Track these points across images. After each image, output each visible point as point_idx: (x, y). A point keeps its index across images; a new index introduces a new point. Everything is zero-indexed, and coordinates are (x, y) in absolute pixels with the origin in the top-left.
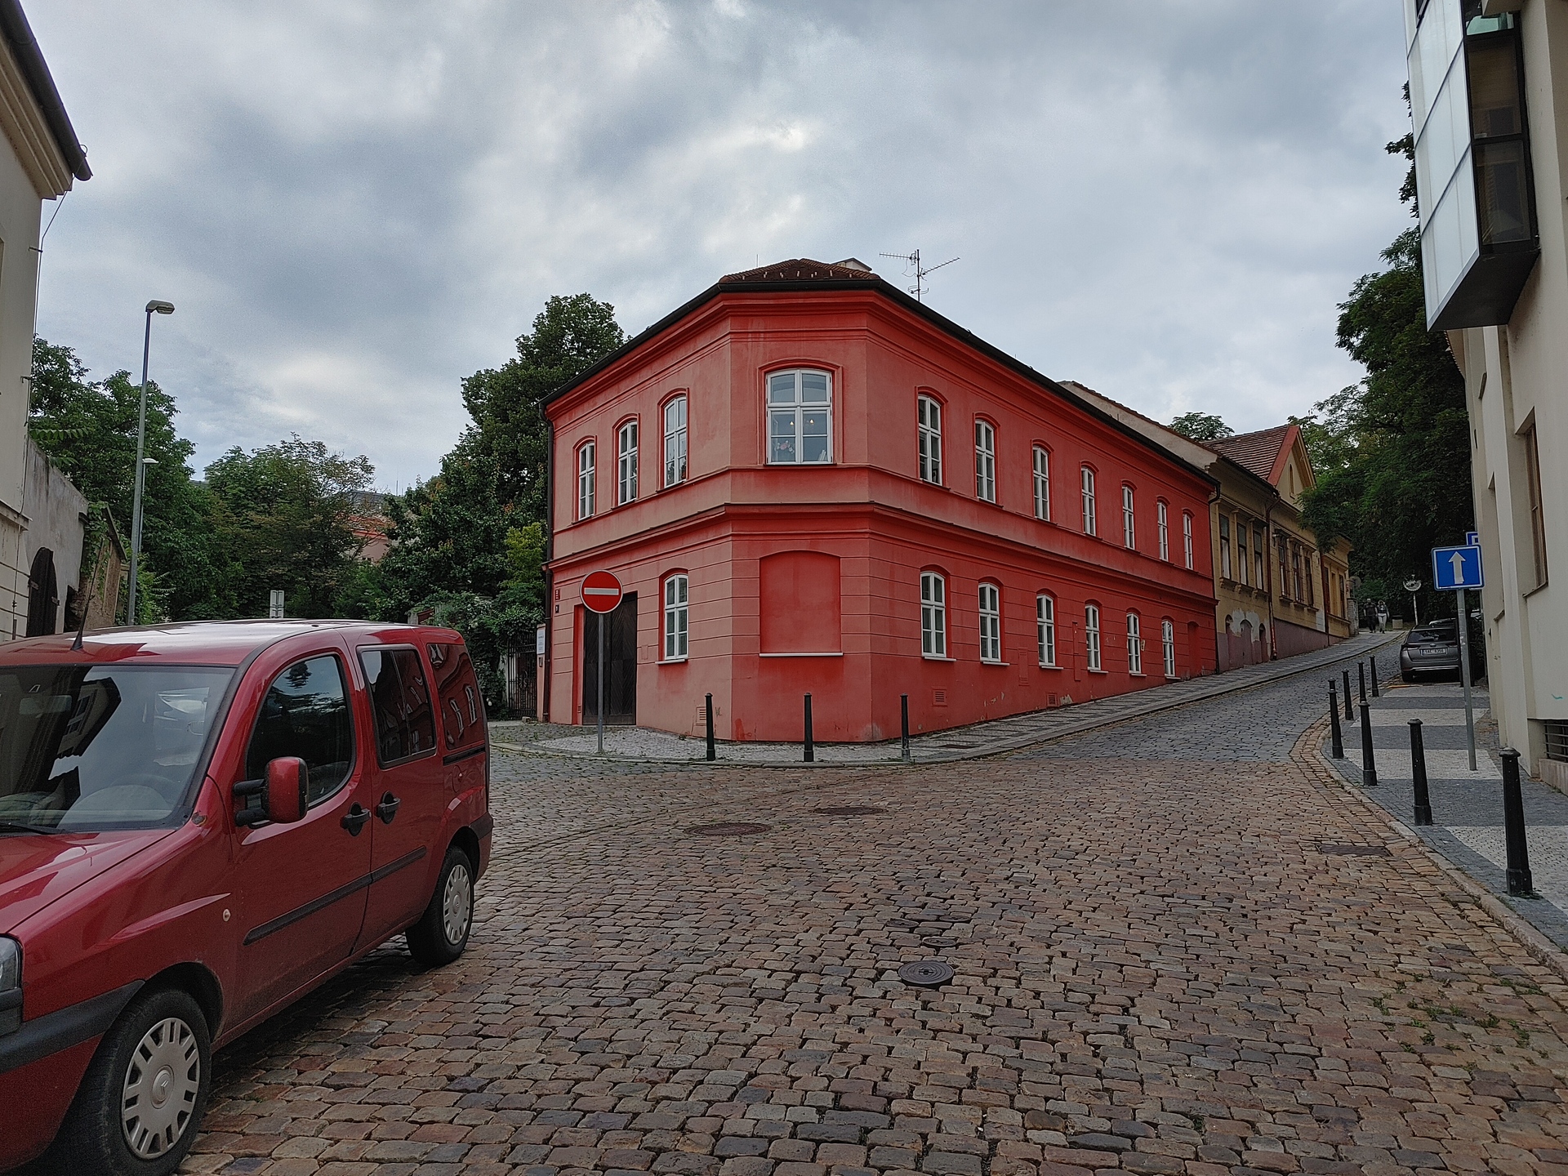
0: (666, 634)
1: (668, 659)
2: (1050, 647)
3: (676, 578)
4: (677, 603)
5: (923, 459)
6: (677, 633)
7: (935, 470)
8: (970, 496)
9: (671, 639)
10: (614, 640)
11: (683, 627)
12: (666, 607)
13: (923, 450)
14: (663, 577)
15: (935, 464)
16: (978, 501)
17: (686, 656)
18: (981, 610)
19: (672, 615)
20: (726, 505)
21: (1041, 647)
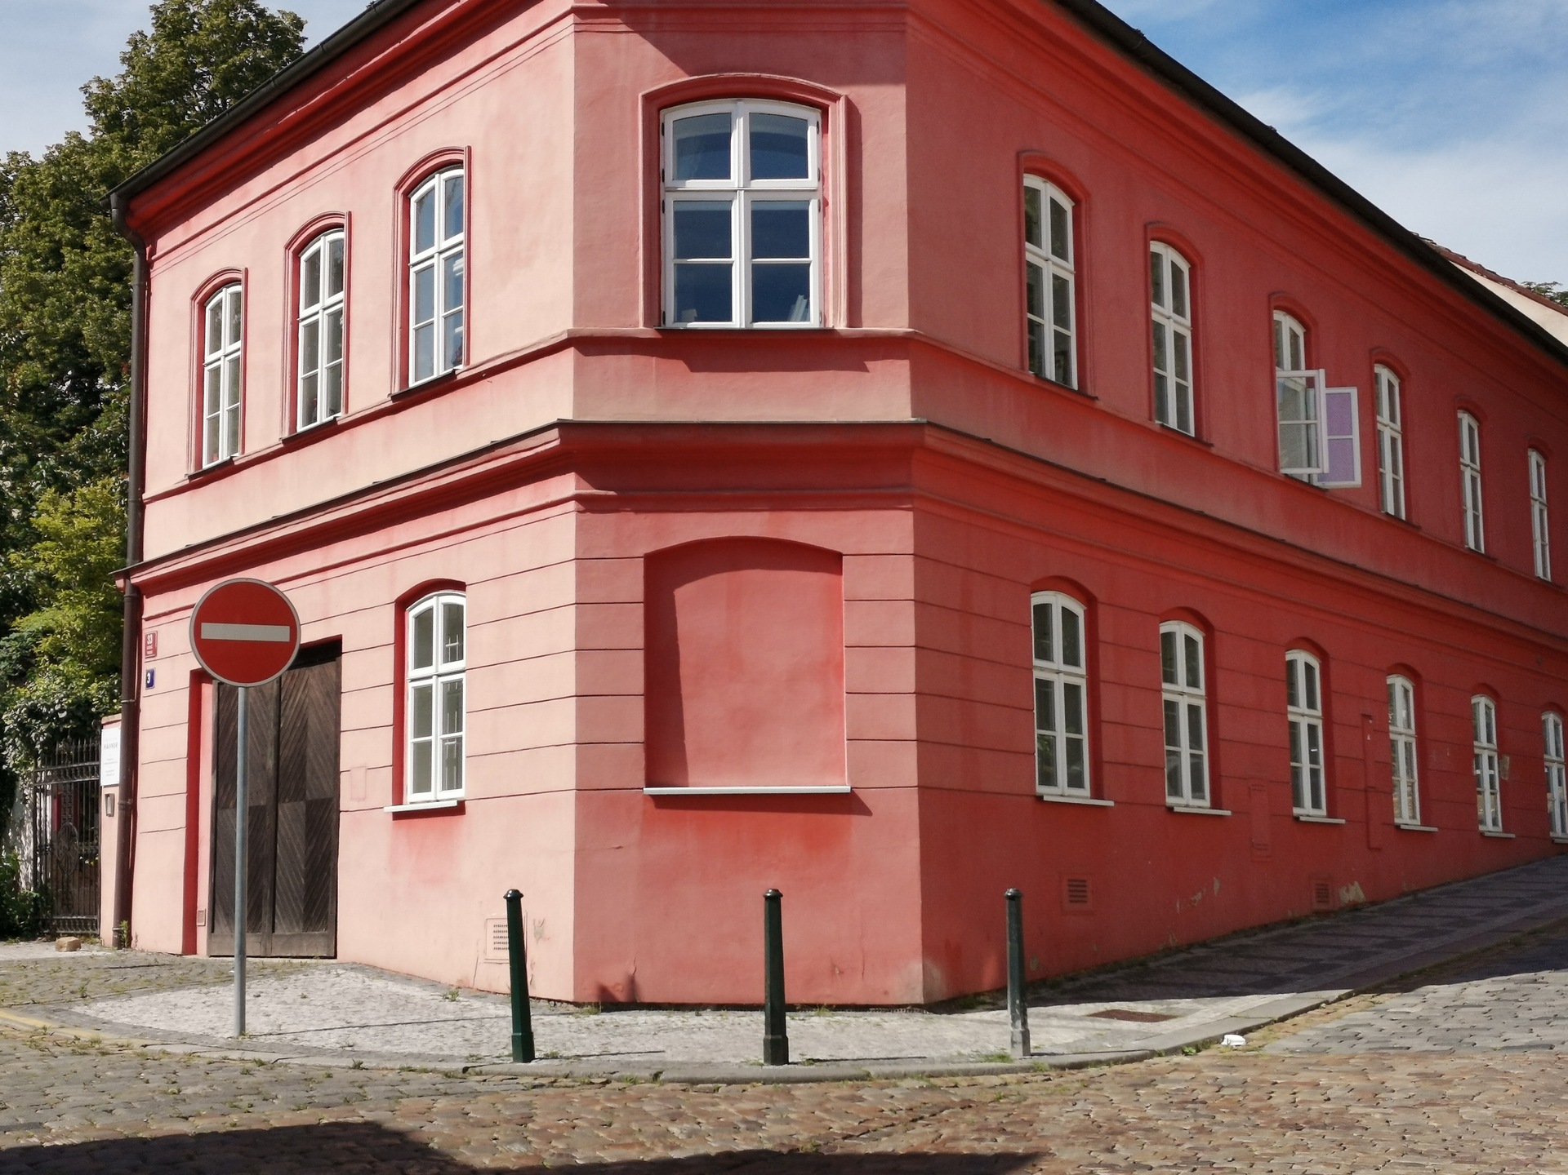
0: (410, 740)
1: (414, 800)
2: (1314, 773)
3: (436, 603)
4: (439, 665)
5: (1035, 329)
6: (437, 737)
7: (1062, 354)
8: (1139, 416)
9: (423, 751)
10: (285, 753)
11: (454, 720)
12: (412, 672)
13: (1034, 305)
14: (403, 604)
15: (1061, 340)
16: (1157, 429)
17: (459, 794)
18: (1165, 686)
19: (424, 696)
20: (561, 425)
21: (1296, 773)
